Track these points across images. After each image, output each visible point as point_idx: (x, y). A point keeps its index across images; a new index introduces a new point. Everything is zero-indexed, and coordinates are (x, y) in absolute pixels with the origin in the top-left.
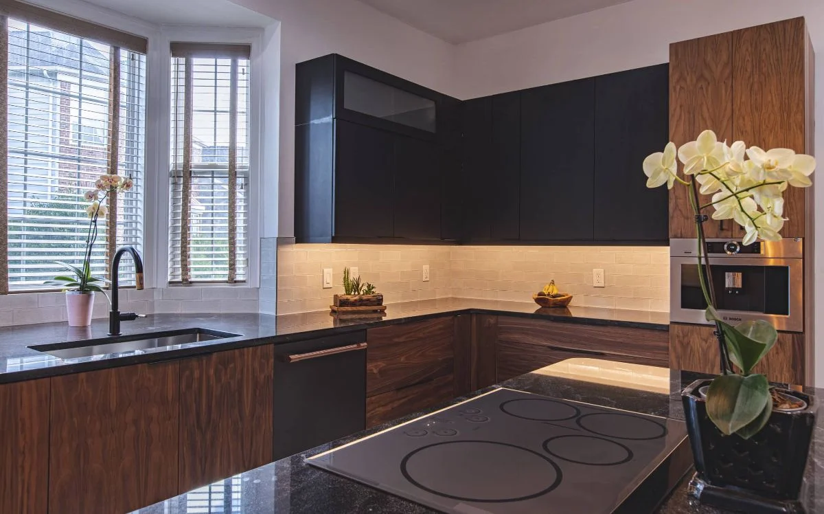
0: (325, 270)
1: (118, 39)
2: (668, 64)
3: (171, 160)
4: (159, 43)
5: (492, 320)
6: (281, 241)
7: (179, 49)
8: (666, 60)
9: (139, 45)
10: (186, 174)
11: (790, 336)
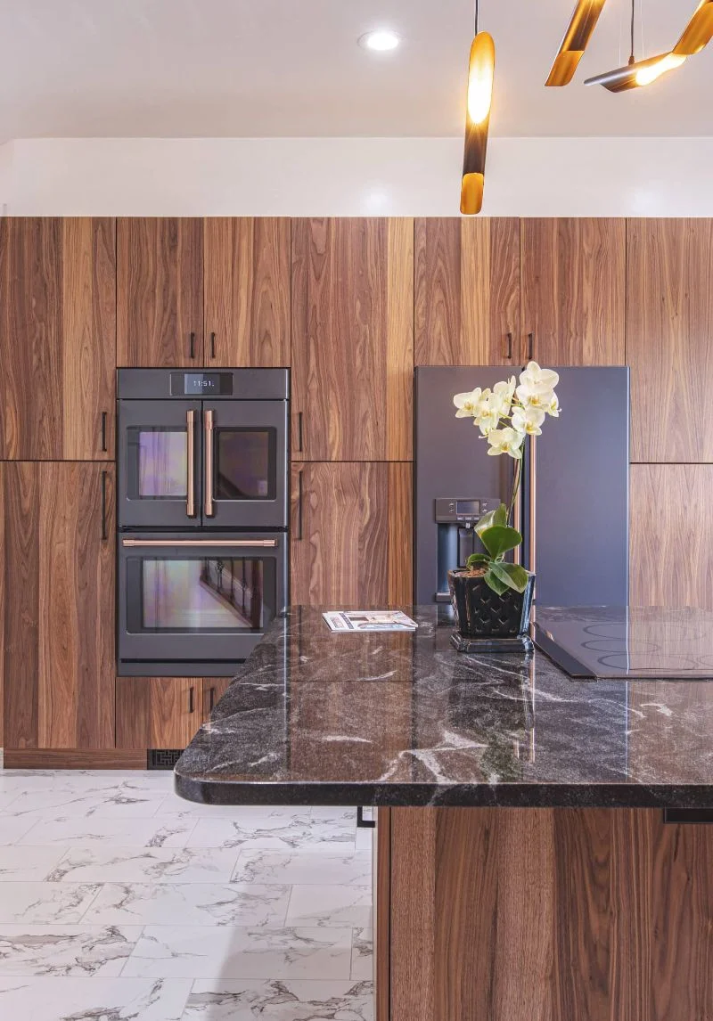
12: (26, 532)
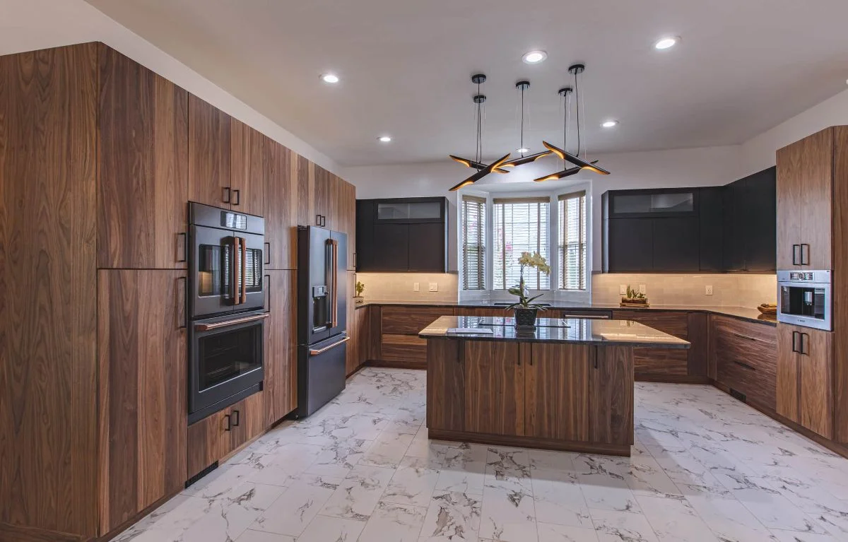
0: (621, 286)
1: (539, 200)
2: (775, 166)
3: (559, 241)
4: (554, 197)
5: (714, 317)
6: (594, 273)
7: (560, 197)
8: (774, 164)
9: (547, 200)
10: (565, 247)
11: (824, 332)
12: (127, 331)
